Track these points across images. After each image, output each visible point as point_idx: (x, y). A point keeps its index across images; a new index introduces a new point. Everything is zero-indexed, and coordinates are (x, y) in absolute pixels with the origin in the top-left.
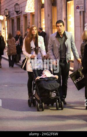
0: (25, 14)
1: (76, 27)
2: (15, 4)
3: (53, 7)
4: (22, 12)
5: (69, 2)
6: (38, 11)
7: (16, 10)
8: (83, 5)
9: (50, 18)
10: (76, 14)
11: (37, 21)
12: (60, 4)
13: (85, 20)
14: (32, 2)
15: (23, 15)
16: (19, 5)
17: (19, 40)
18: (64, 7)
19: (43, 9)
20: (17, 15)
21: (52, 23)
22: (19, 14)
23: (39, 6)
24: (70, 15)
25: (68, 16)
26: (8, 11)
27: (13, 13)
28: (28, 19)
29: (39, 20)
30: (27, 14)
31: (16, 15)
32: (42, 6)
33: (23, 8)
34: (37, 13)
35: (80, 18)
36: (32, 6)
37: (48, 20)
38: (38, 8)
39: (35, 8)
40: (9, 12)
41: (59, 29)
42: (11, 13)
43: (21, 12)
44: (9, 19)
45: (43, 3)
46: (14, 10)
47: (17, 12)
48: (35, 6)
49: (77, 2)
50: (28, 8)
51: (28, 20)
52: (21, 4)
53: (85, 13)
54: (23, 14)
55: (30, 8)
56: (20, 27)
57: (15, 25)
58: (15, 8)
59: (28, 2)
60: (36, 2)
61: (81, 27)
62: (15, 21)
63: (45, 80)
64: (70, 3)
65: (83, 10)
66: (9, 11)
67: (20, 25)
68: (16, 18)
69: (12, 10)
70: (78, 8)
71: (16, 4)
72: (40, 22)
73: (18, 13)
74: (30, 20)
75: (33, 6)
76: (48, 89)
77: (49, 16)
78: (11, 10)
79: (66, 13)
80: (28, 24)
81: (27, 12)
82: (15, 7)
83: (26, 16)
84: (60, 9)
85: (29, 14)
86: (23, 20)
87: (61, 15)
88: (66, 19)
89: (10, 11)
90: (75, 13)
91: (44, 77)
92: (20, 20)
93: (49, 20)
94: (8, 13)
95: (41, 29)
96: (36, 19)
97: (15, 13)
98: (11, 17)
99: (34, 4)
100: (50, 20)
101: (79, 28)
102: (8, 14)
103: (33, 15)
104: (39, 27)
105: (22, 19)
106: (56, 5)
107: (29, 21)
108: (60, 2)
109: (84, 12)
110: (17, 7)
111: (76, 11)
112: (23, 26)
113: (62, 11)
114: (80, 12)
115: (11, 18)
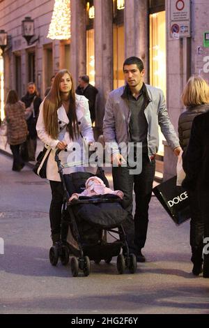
0: (47, 42)
1: (170, 76)
2: (23, 19)
3: (114, 27)
4: (41, 39)
5: (153, 16)
6: (80, 37)
7: (26, 34)
8: (188, 23)
9: (107, 53)
10: (170, 43)
11: (77, 61)
12: (133, 19)
13: (192, 60)
14: (64, 14)
15: (42, 46)
16: (33, 21)
17: (32, 105)
18: (141, 26)
19: (92, 31)
20: (28, 44)
21: (111, 64)
22: (33, 43)
23: (80, 24)
24: (156, 47)
25: (150, 49)
26: (8, 36)
27: (20, 41)
28: (54, 56)
29: (81, 58)
30: (52, 43)
31: (24, 45)
32: (90, 24)
33: (42, 28)
34: (77, 41)
35: (181, 53)
36: (63, 25)
37: (102, 57)
38: (79, 29)
39: (71, 28)
40: (9, 38)
41: (130, 78)
42: (14, 39)
43: (37, 37)
44: (8, 54)
45: (90, 17)
46: (20, 32)
47: (28, 38)
48: (71, 24)
49: (172, 15)
50: (55, 29)
51: (55, 58)
52: (37, 18)
53: (192, 42)
54: (42, 42)
55: (60, 27)
56: (36, 73)
57: (24, 69)
58: (24, 29)
59: (54, 13)
60: (74, 15)
61: (182, 74)
62: (24, 59)
63: (91, 202)
64: (157, 18)
65: (188, 34)
66: (9, 34)
67: (34, 71)
68: (24, 52)
69: (16, 33)
70: (175, 29)
71: (26, 18)
72: (85, 63)
73: (32, 40)
74: (59, 57)
75: (67, 24)
76: (100, 222)
77: (104, 47)
78: (14, 33)
79: (146, 41)
80: (54, 67)
81: (53, 38)
82: (23, 25)
83: (49, 47)
84: (133, 32)
85: (57, 43)
86: (41, 59)
87: (135, 45)
88: (146, 55)
89: (10, 36)
90: (167, 41)
91: (89, 195)
92: (34, 56)
93: (105, 59)
94: (6, 41)
95: (86, 80)
96: (75, 57)
97: (24, 40)
98: (14, 50)
99: (69, 19)
100: (108, 58)
101: (179, 78)
102: (5, 43)
103: (65, 45)
104: (81, 74)
105: (41, 55)
106: (123, 22)
107: (57, 60)
108: (132, 16)
109: (190, 39)
110: (28, 25)
111: (171, 37)
112: (42, 71)
113: (136, 37)
114: (181, 39)
115: (14, 53)
